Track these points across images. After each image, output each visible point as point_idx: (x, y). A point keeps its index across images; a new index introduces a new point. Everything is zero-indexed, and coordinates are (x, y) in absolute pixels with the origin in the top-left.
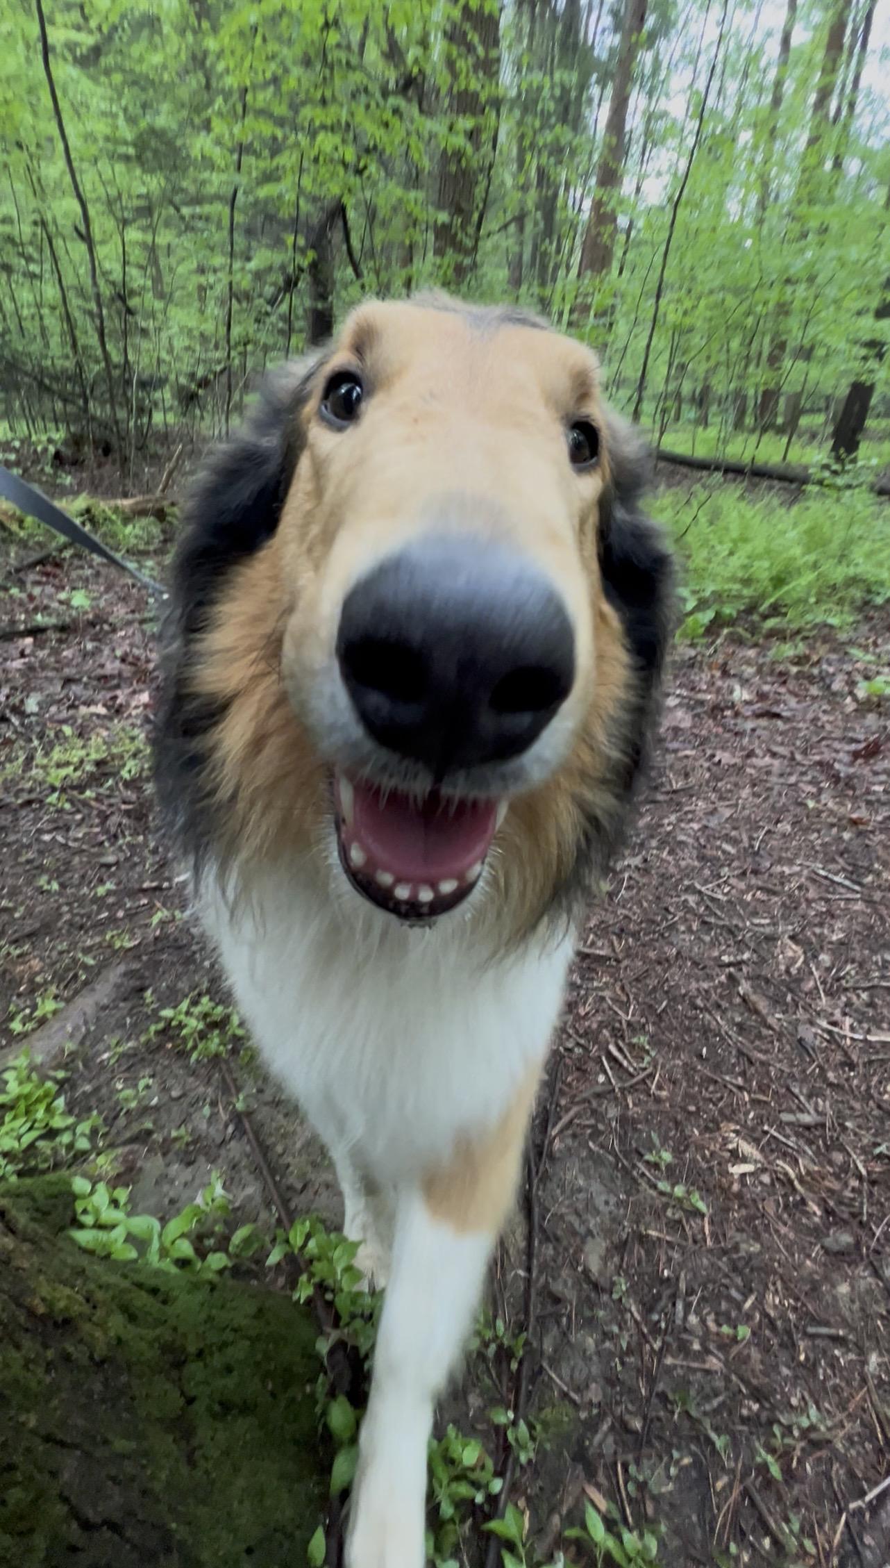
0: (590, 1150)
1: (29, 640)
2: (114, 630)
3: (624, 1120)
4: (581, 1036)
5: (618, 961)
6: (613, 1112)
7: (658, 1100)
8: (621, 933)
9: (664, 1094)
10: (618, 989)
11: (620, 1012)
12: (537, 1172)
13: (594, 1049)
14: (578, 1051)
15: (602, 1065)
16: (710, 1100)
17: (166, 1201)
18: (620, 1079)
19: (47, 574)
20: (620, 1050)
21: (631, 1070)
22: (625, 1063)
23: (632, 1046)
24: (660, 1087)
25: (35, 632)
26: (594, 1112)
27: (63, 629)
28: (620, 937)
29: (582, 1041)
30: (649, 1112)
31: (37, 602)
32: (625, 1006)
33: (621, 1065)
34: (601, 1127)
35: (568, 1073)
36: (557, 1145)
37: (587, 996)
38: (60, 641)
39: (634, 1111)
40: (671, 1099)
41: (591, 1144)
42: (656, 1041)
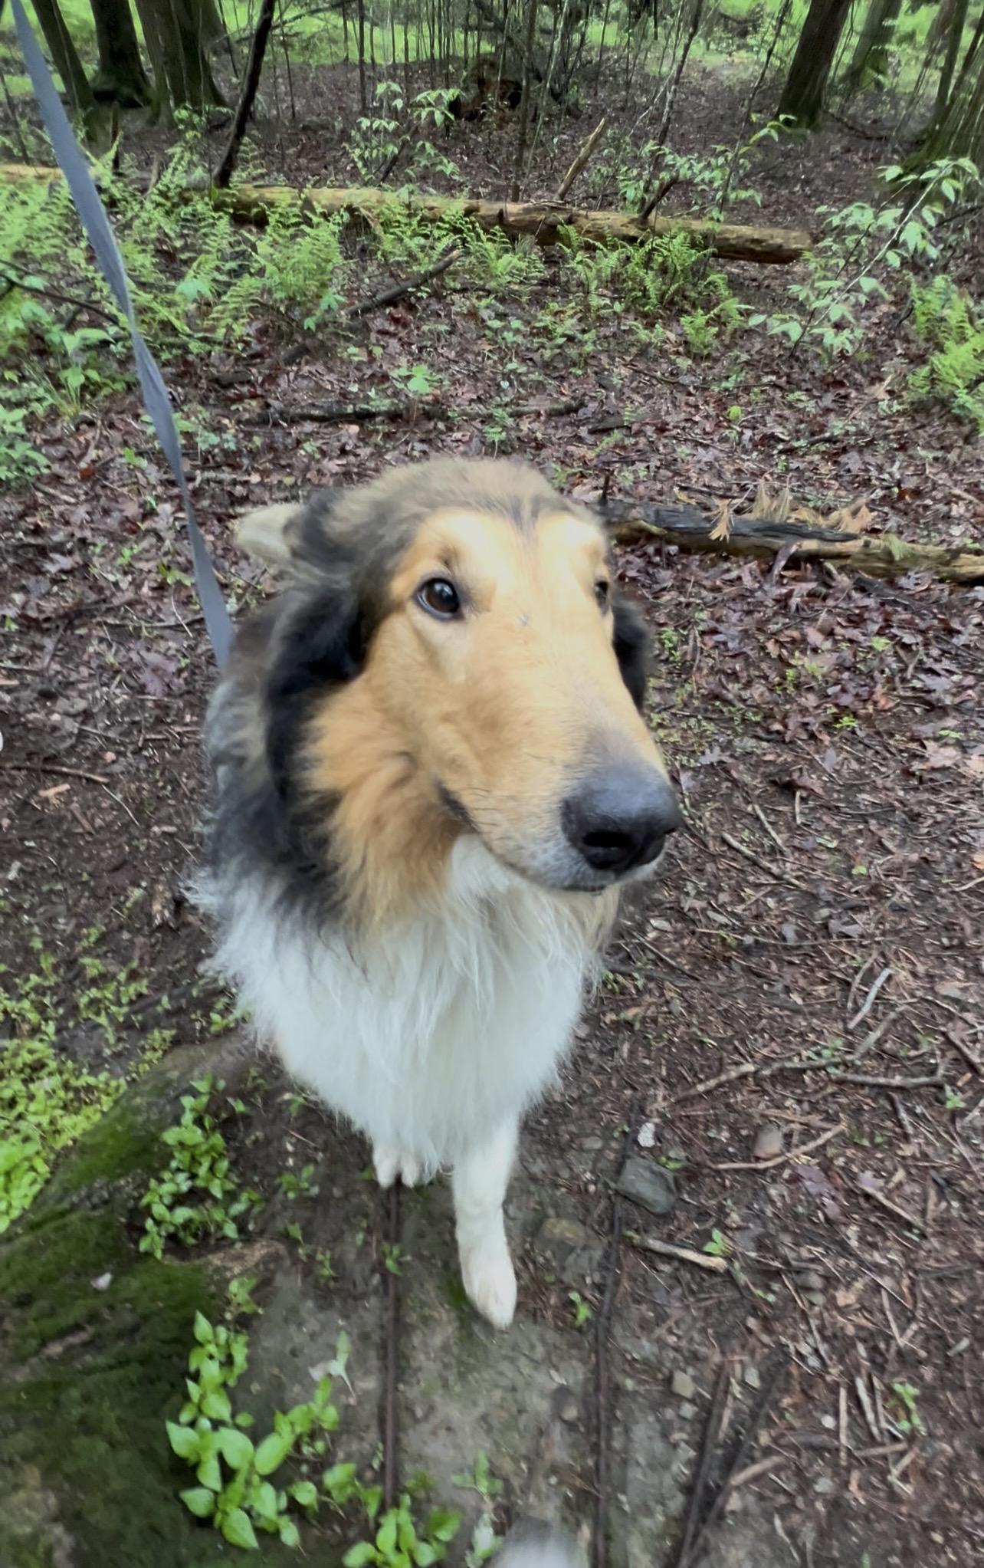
0: (774, 1529)
1: (354, 429)
2: (450, 429)
3: (836, 1504)
4: (824, 1339)
5: (923, 1236)
6: (824, 1485)
7: (893, 1497)
8: (947, 1186)
9: (908, 1489)
10: (906, 1282)
11: (893, 1325)
12: (693, 1544)
13: (835, 1372)
14: (814, 1362)
15: (837, 1401)
16: (970, 1536)
17: (287, 1349)
18: (853, 1435)
19: (396, 321)
20: (871, 1388)
21: (875, 1430)
22: (870, 1416)
23: (890, 1391)
24: (904, 1477)
25: (363, 417)
26: (799, 1472)
27: (394, 417)
28: (941, 1195)
29: (823, 1348)
30: (872, 1507)
31: (376, 367)
32: (906, 1317)
33: (863, 1413)
34: (800, 1502)
35: (787, 1391)
36: (734, 1503)
37: (856, 1275)
38: (387, 436)
39: (855, 1494)
40: (915, 1505)
41: (778, 1522)
42: (927, 1399)
